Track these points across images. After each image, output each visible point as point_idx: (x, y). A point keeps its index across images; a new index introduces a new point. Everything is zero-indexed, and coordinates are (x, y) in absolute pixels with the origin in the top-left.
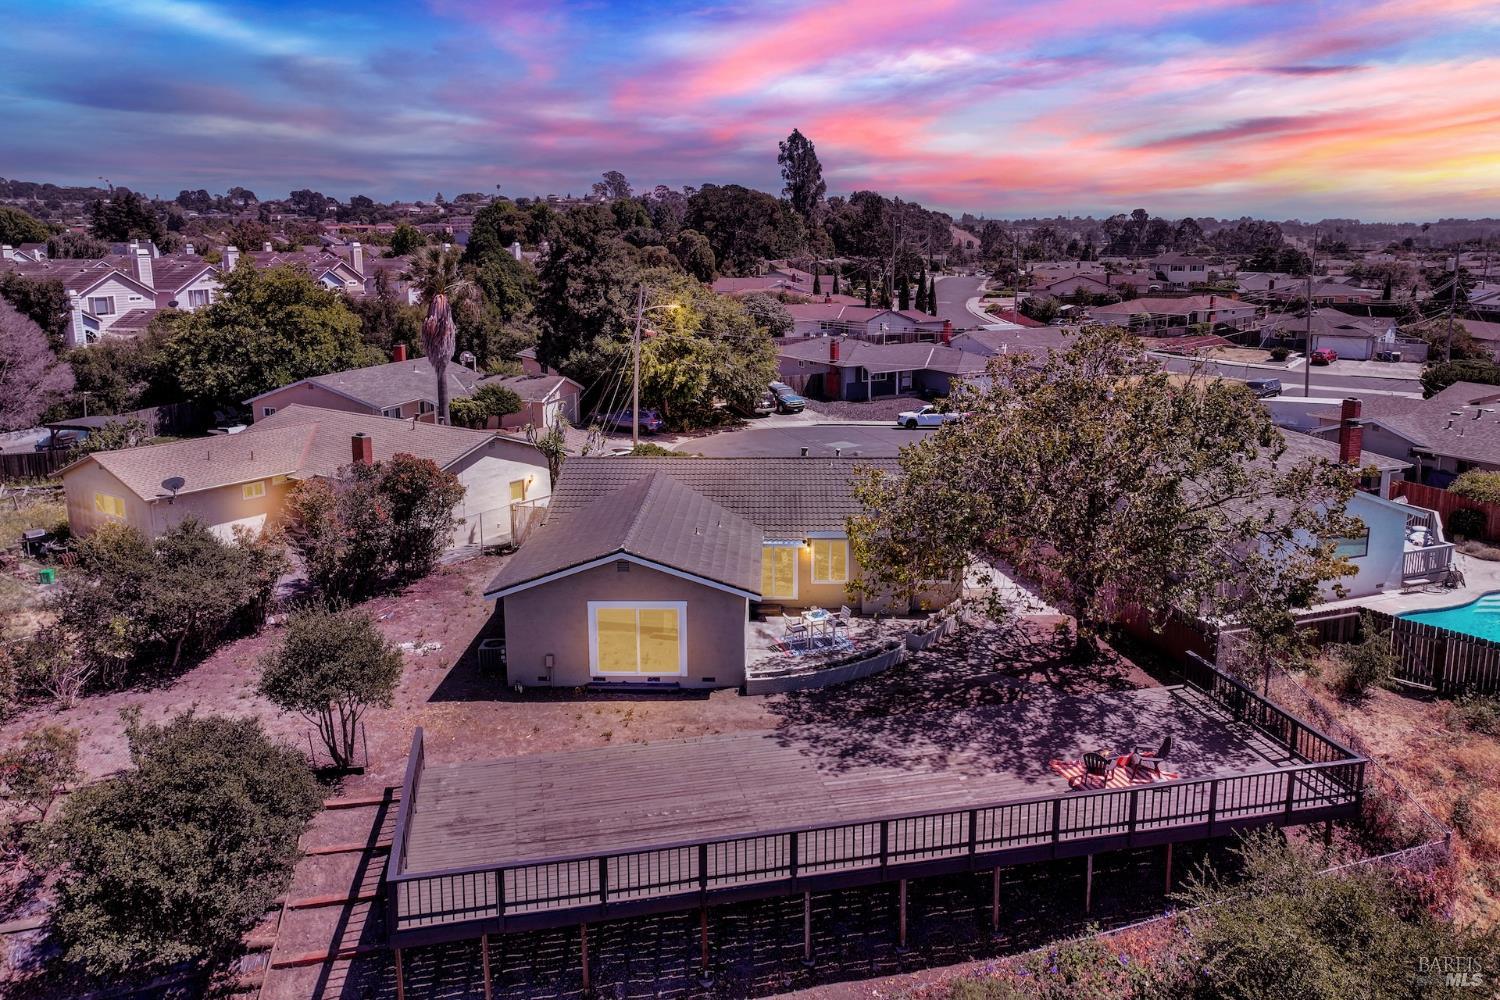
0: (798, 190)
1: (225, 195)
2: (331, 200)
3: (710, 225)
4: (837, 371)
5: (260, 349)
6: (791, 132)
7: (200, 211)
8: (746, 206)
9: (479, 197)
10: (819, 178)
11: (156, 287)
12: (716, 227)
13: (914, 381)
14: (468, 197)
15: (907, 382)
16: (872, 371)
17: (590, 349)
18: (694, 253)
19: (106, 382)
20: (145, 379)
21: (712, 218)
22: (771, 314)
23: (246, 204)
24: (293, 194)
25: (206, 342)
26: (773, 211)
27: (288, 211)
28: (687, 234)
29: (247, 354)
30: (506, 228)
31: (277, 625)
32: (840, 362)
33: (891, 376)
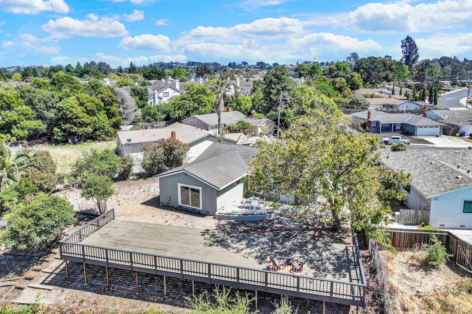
0: (408, 58)
1: (240, 64)
2: (268, 64)
3: (362, 70)
4: (370, 122)
5: (190, 107)
6: (406, 37)
7: (233, 68)
8: (376, 64)
9: (309, 62)
10: (416, 53)
11: (180, 89)
12: (364, 71)
13: (401, 127)
14: (306, 62)
15: (398, 128)
16: (382, 123)
17: (276, 111)
18: (353, 80)
19: (155, 114)
20: (166, 114)
21: (363, 68)
22: (360, 102)
23: (245, 66)
24: (257, 63)
25: (178, 104)
26: (391, 65)
27: (256, 68)
28: (353, 74)
29: (186, 108)
30: (302, 72)
31: (132, 179)
32: (371, 120)
33: (391, 125)
